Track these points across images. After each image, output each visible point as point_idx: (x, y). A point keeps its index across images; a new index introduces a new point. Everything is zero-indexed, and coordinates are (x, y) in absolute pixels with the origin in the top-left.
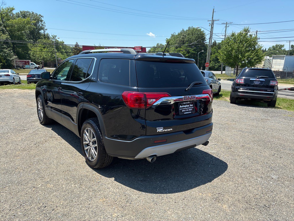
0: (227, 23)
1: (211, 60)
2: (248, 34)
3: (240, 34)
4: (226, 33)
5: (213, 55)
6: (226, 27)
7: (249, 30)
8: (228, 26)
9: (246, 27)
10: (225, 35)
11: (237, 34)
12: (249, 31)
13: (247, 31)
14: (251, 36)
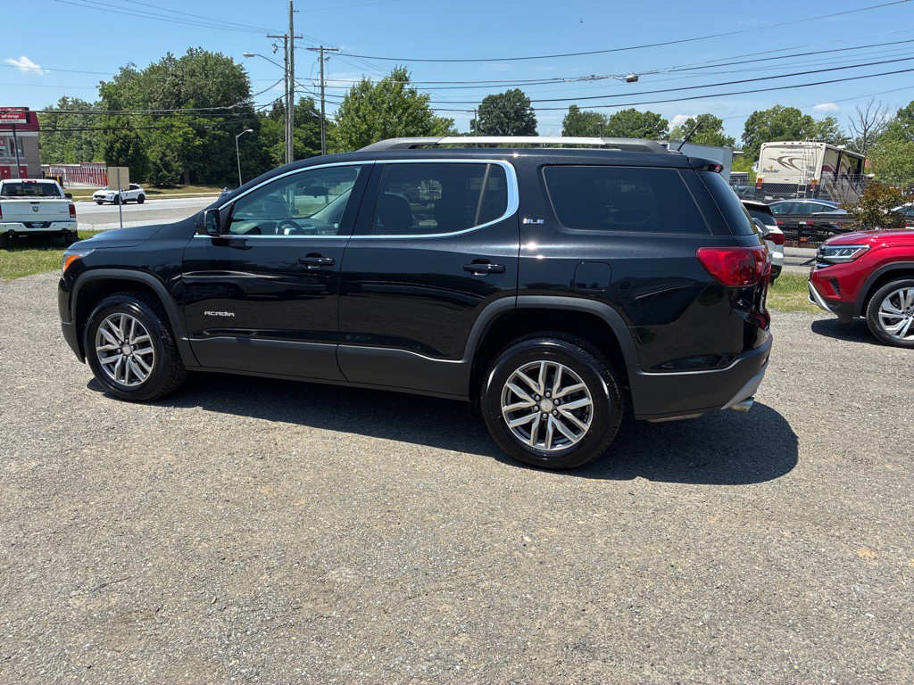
0: (322, 48)
1: (278, 159)
2: (406, 86)
3: (385, 86)
4: (322, 77)
5: (281, 143)
6: (322, 61)
7: (407, 75)
8: (327, 59)
9: (400, 65)
10: (322, 83)
11: (375, 85)
12: (407, 80)
13: (401, 78)
14: (413, 92)
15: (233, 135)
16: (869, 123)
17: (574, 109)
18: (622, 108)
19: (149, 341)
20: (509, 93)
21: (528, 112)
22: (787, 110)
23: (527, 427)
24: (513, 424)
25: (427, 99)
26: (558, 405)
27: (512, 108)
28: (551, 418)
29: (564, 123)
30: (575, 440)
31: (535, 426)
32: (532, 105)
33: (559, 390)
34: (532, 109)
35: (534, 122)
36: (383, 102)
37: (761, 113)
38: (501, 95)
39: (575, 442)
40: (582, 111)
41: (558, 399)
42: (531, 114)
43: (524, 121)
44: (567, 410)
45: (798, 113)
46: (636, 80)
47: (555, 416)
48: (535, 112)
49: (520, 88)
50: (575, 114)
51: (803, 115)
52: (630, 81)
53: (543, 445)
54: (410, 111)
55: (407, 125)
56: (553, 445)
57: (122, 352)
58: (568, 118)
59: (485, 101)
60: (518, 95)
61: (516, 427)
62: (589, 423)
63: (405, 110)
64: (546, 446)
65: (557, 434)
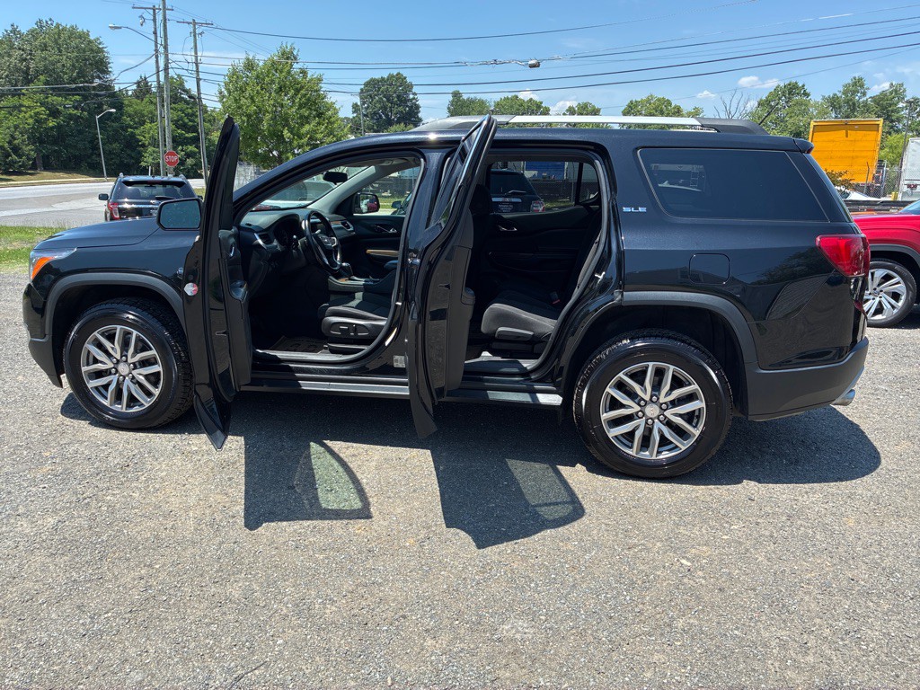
0: (195, 23)
1: (147, 143)
2: (295, 66)
3: (274, 65)
4: (196, 53)
5: (149, 125)
6: (195, 36)
7: (295, 53)
8: (201, 34)
9: (288, 44)
10: (197, 60)
11: (261, 64)
12: (295, 58)
13: (288, 56)
14: (304, 72)
15: (92, 114)
16: (732, 113)
17: (456, 95)
18: (506, 95)
19: (155, 358)
20: (391, 76)
21: (411, 96)
22: (659, 100)
23: (630, 435)
24: (613, 433)
25: (320, 80)
26: (665, 410)
27: (395, 92)
28: (658, 425)
29: (449, 108)
30: (684, 446)
31: (638, 434)
32: (415, 89)
33: (668, 394)
34: (415, 94)
35: (418, 107)
36: (272, 82)
37: (636, 102)
38: (383, 79)
39: (683, 448)
40: (465, 97)
41: (665, 403)
42: (414, 99)
43: (407, 106)
44: (676, 415)
45: (669, 103)
46: (538, 66)
47: (661, 422)
48: (418, 97)
49: (401, 71)
50: (459, 100)
51: (673, 105)
52: (532, 66)
53: (647, 453)
54: (303, 92)
55: (301, 107)
56: (659, 453)
57: (117, 371)
58: (452, 103)
59: (367, 84)
60: (399, 80)
61: (616, 436)
62: (701, 427)
63: (297, 91)
64: (652, 456)
65: (664, 442)
